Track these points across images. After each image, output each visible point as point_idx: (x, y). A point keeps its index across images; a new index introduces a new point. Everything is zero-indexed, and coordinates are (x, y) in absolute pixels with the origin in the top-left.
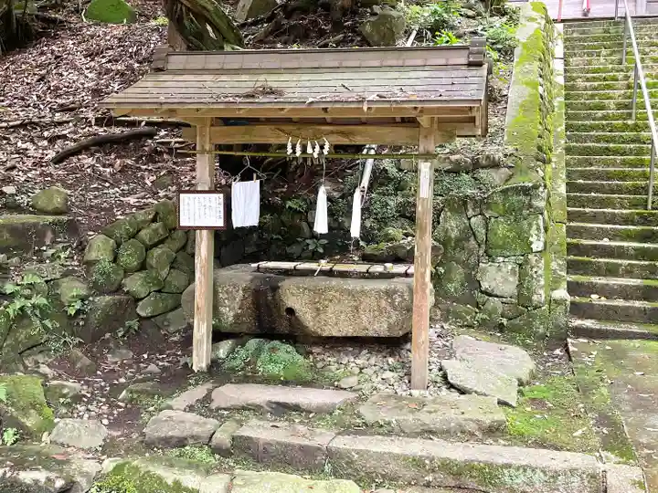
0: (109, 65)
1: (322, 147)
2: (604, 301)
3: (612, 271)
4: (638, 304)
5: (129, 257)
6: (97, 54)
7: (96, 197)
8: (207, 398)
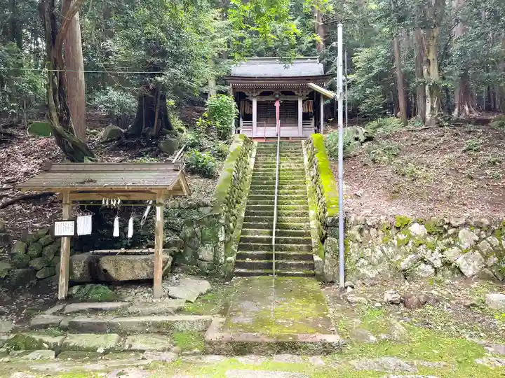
0: (34, 160)
1: (117, 202)
2: (251, 261)
3: (256, 248)
4: (263, 261)
5: (33, 251)
6: (29, 155)
7: (19, 224)
8: (63, 309)
